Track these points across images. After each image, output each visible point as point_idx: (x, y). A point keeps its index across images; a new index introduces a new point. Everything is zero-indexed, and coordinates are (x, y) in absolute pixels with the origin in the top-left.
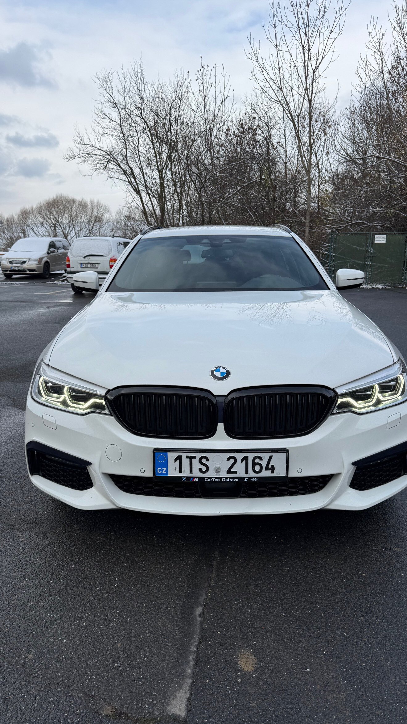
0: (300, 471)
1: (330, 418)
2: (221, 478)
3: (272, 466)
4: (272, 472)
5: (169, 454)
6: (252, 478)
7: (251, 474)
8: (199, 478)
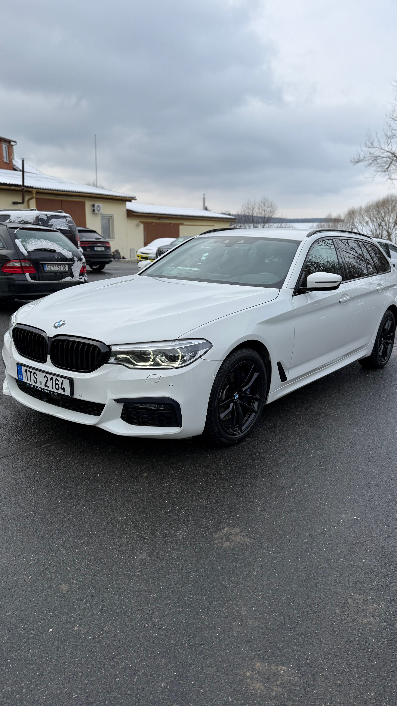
0: (81, 395)
1: (105, 366)
2: (42, 388)
3: (64, 387)
4: (64, 392)
5: (23, 367)
6: (55, 392)
7: (55, 390)
8: (34, 386)
